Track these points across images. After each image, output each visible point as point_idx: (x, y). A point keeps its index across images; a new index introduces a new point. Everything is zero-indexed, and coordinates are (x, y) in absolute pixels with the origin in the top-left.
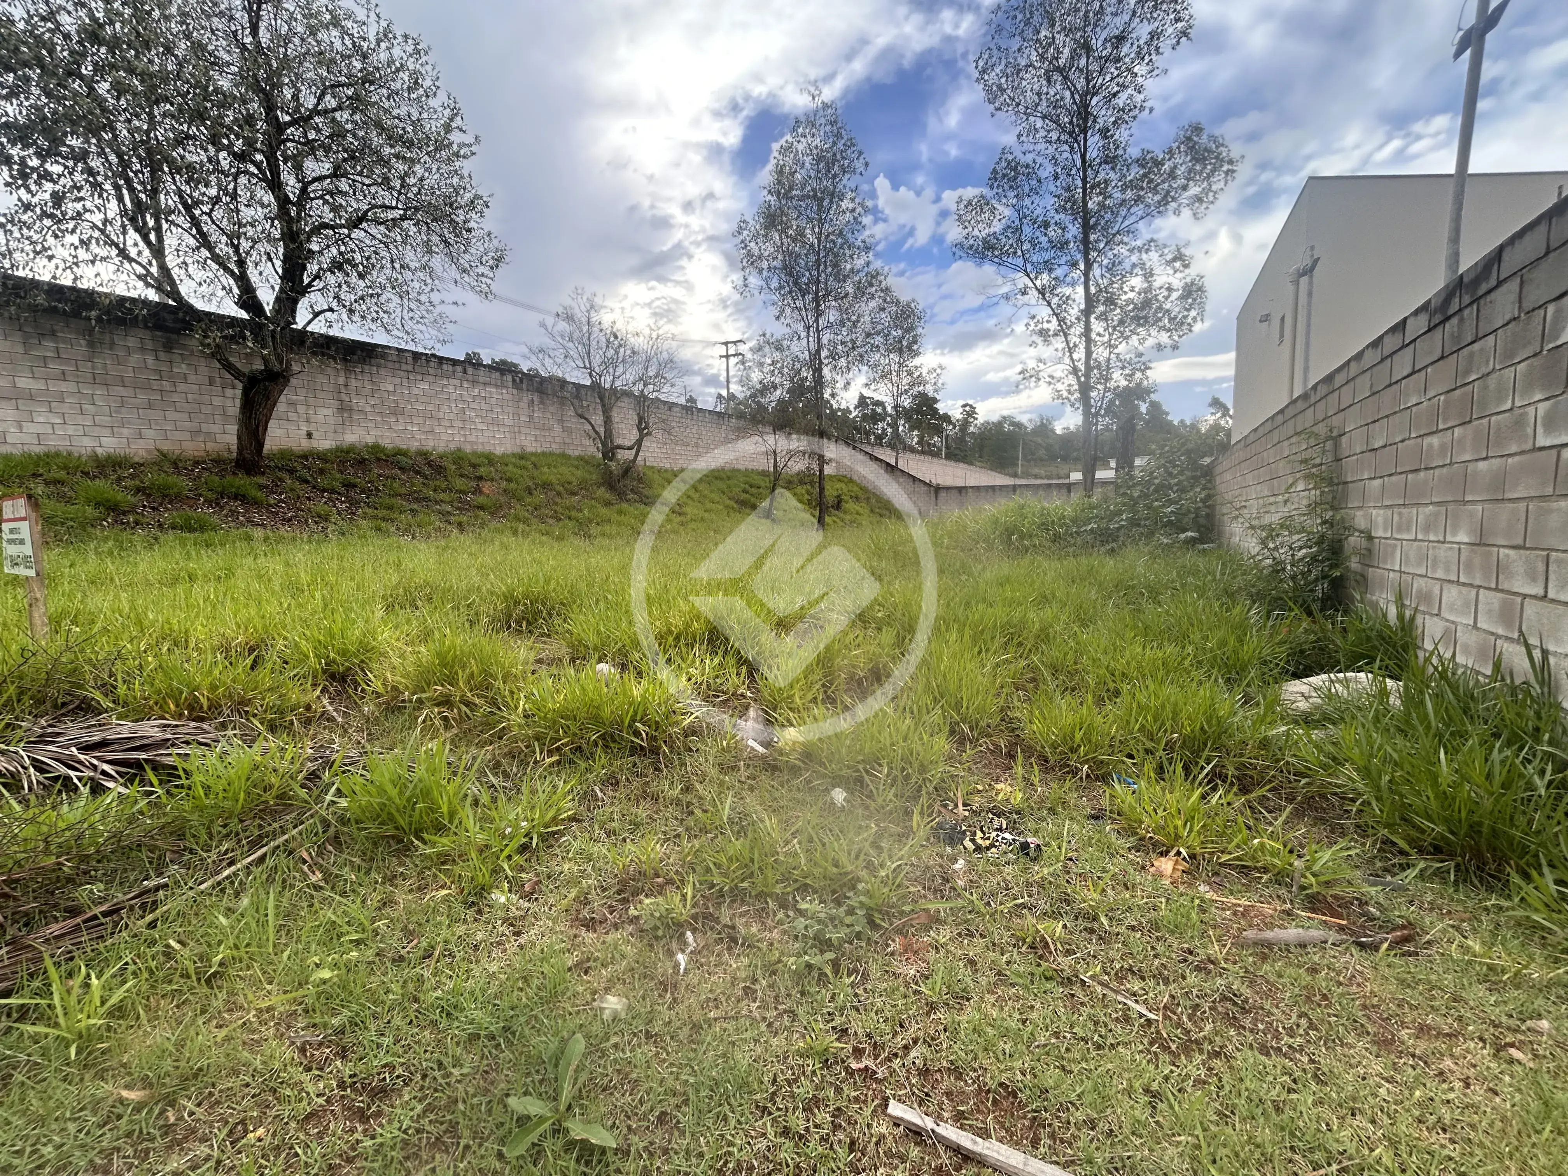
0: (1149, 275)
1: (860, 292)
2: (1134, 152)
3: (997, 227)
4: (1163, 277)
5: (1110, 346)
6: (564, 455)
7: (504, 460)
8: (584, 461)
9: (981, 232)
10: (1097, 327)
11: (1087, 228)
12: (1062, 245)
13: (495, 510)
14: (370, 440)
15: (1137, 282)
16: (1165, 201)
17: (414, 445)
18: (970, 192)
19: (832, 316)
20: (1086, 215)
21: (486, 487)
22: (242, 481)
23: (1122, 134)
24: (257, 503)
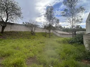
0: (78, 18)
1: (53, 19)
2: (76, 8)
3: (65, 14)
4: (79, 18)
5: (75, 24)
6: (28, 31)
7: (23, 32)
8: (30, 32)
9: (63, 14)
10: (73, 22)
11: (72, 14)
12: (70, 15)
13: (22, 36)
14: (13, 30)
15: (77, 18)
16: (79, 12)
17: (16, 31)
18: (63, 11)
19: (51, 21)
20: (72, 13)
21: (21, 34)
22: (1, 34)
23: (75, 7)
24: (2, 36)
